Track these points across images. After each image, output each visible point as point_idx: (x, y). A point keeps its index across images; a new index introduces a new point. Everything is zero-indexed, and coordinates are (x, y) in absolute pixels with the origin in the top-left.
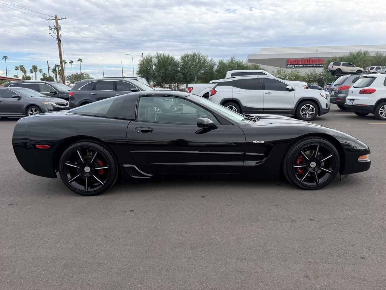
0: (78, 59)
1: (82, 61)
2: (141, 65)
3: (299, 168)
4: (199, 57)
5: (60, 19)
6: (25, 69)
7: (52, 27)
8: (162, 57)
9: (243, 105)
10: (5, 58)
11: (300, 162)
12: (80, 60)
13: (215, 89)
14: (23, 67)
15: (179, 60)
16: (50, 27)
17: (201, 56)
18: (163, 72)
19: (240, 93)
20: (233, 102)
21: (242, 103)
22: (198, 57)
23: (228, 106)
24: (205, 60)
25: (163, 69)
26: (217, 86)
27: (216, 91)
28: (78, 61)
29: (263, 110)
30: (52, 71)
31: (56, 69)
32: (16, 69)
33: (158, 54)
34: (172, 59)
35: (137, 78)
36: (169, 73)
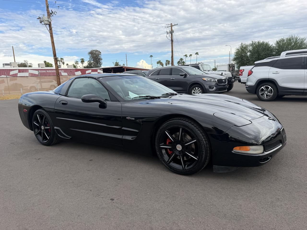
0: (196, 53)
1: (198, 54)
2: (237, 53)
3: (168, 149)
4: (296, 40)
5: (173, 26)
6: (163, 63)
7: (169, 32)
8: (257, 44)
9: (280, 85)
10: (151, 56)
11: (169, 143)
12: (197, 54)
13: (252, 70)
14: (161, 61)
15: (274, 45)
16: (167, 32)
17: (298, 39)
18: (255, 57)
19: (277, 73)
20: (270, 82)
21: (278, 84)
22: (294, 40)
23: (263, 86)
24: (302, 42)
25: (256, 54)
26: (255, 67)
27: (253, 72)
28: (196, 54)
29: (303, 91)
30: (177, 63)
31: (180, 61)
32: (157, 64)
33: (253, 42)
34: (267, 44)
35: (199, 64)
36: (262, 58)
